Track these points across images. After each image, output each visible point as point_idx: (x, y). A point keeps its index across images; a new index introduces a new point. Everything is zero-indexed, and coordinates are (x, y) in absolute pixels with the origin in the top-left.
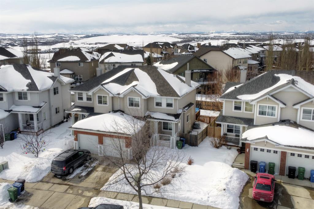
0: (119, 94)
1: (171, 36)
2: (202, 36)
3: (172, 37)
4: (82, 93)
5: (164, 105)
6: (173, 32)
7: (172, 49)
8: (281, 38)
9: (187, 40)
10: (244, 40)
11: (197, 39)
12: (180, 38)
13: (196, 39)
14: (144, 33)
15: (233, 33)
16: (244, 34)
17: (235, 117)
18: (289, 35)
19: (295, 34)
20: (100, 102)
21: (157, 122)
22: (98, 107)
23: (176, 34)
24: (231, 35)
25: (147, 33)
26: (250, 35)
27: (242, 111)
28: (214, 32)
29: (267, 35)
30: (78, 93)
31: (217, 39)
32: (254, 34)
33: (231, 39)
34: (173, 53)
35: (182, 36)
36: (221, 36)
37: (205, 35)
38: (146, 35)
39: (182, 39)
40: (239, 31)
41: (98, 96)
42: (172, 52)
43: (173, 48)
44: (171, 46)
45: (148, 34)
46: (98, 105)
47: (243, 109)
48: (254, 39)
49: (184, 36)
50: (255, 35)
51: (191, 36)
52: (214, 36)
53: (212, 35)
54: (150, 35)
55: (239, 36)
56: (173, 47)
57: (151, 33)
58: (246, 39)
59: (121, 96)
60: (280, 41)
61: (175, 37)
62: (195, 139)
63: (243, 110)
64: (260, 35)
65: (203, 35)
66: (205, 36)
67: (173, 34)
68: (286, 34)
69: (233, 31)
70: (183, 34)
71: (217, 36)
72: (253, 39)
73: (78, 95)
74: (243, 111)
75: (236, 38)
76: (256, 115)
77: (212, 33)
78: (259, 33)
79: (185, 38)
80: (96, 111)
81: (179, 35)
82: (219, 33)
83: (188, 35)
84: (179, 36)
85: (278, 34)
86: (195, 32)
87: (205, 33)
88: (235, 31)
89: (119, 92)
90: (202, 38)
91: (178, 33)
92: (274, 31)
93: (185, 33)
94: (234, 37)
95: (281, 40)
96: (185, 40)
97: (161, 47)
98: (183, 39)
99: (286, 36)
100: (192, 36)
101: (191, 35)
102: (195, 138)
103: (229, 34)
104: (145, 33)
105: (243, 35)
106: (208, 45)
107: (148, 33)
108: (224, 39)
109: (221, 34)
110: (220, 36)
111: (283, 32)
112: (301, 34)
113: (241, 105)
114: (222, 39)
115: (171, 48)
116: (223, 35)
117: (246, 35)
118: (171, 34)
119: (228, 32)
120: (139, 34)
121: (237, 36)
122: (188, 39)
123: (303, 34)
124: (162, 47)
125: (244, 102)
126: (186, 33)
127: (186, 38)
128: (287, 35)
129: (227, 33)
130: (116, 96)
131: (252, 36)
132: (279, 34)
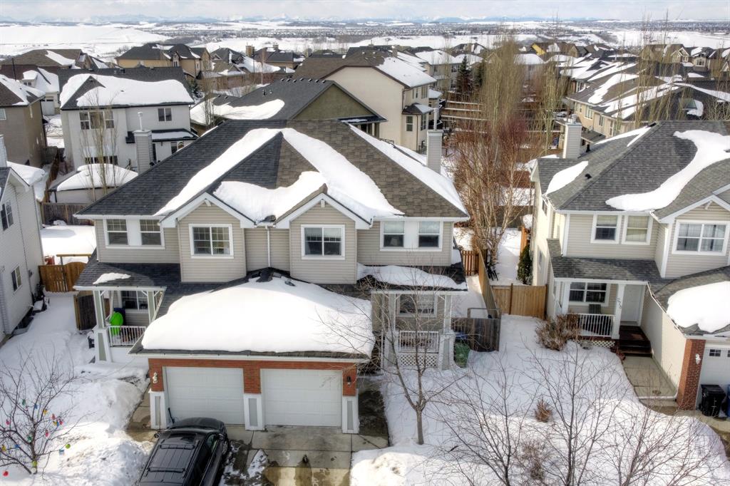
0: (271, 219)
1: (137, 29)
2: (214, 28)
3: (141, 29)
4: (124, 222)
5: (411, 242)
6: (142, 17)
7: (198, 62)
8: (390, 34)
9: (181, 37)
10: (312, 39)
11: (206, 35)
12: (162, 34)
13: (202, 37)
14: (65, 21)
15: (283, 22)
16: (309, 24)
17: (598, 260)
18: (405, 26)
19: (416, 24)
20: (202, 247)
21: (397, 295)
22: (194, 265)
23: (150, 22)
24: (279, 25)
25: (74, 21)
26: (323, 26)
27: (616, 242)
28: (241, 18)
29: (358, 26)
30: (109, 221)
31: (252, 37)
32: (329, 24)
33: (285, 36)
34: (200, 72)
35: (164, 28)
36: (259, 28)
37: (221, 25)
38: (74, 24)
39: (168, 35)
40: (296, 18)
41: (195, 230)
42: (198, 70)
43: (200, 59)
44: (193, 54)
45: (78, 23)
46: (193, 257)
47: (621, 236)
48: (335, 37)
49: (170, 28)
50: (333, 26)
51: (187, 28)
52: (243, 29)
53: (237, 27)
54: (83, 26)
55: (299, 28)
56: (199, 57)
57: (85, 21)
58: (316, 36)
59: (284, 225)
60: (389, 39)
61: (148, 30)
62: (492, 332)
63: (621, 239)
64: (344, 27)
65: (217, 25)
66: (224, 28)
67: (141, 23)
68: (396, 24)
69: (283, 17)
70: (168, 23)
71: (249, 29)
72: (332, 36)
73: (109, 228)
74: (620, 242)
75: (295, 34)
76: (670, 251)
77: (238, 22)
78: (342, 22)
79: (175, 35)
80: (187, 276)
81: (157, 26)
82: (252, 21)
83: (180, 25)
84: (158, 28)
85: (380, 25)
86: (198, 19)
87: (220, 21)
88: (287, 17)
89: (269, 214)
90: (216, 34)
91: (154, 20)
92: (371, 18)
93: (170, 20)
94: (287, 31)
95: (391, 37)
96: (176, 37)
97: (170, 58)
98: (172, 36)
99: (398, 28)
100: (190, 29)
101: (186, 26)
102: (492, 327)
103: (276, 23)
104: (69, 21)
105: (306, 28)
106: (272, 50)
107: (78, 21)
108: (267, 36)
109: (259, 23)
110: (256, 29)
111: (391, 20)
112: (427, 24)
113: (615, 225)
114: (263, 36)
115: (194, 59)
116: (263, 26)
117: (315, 28)
118: (137, 23)
119: (273, 18)
120: (54, 24)
121: (295, 28)
122: (182, 35)
123: (430, 24)
124: (172, 56)
125: (623, 217)
126: (174, 20)
127: (179, 35)
128: (399, 26)
129: (271, 21)
130: (262, 224)
131: (327, 29)
132: (383, 24)
